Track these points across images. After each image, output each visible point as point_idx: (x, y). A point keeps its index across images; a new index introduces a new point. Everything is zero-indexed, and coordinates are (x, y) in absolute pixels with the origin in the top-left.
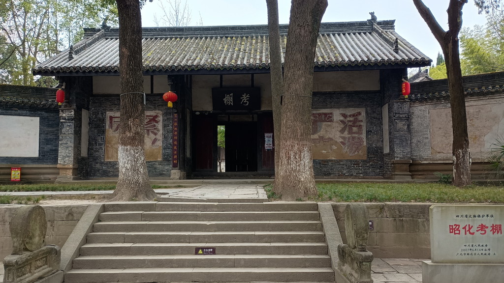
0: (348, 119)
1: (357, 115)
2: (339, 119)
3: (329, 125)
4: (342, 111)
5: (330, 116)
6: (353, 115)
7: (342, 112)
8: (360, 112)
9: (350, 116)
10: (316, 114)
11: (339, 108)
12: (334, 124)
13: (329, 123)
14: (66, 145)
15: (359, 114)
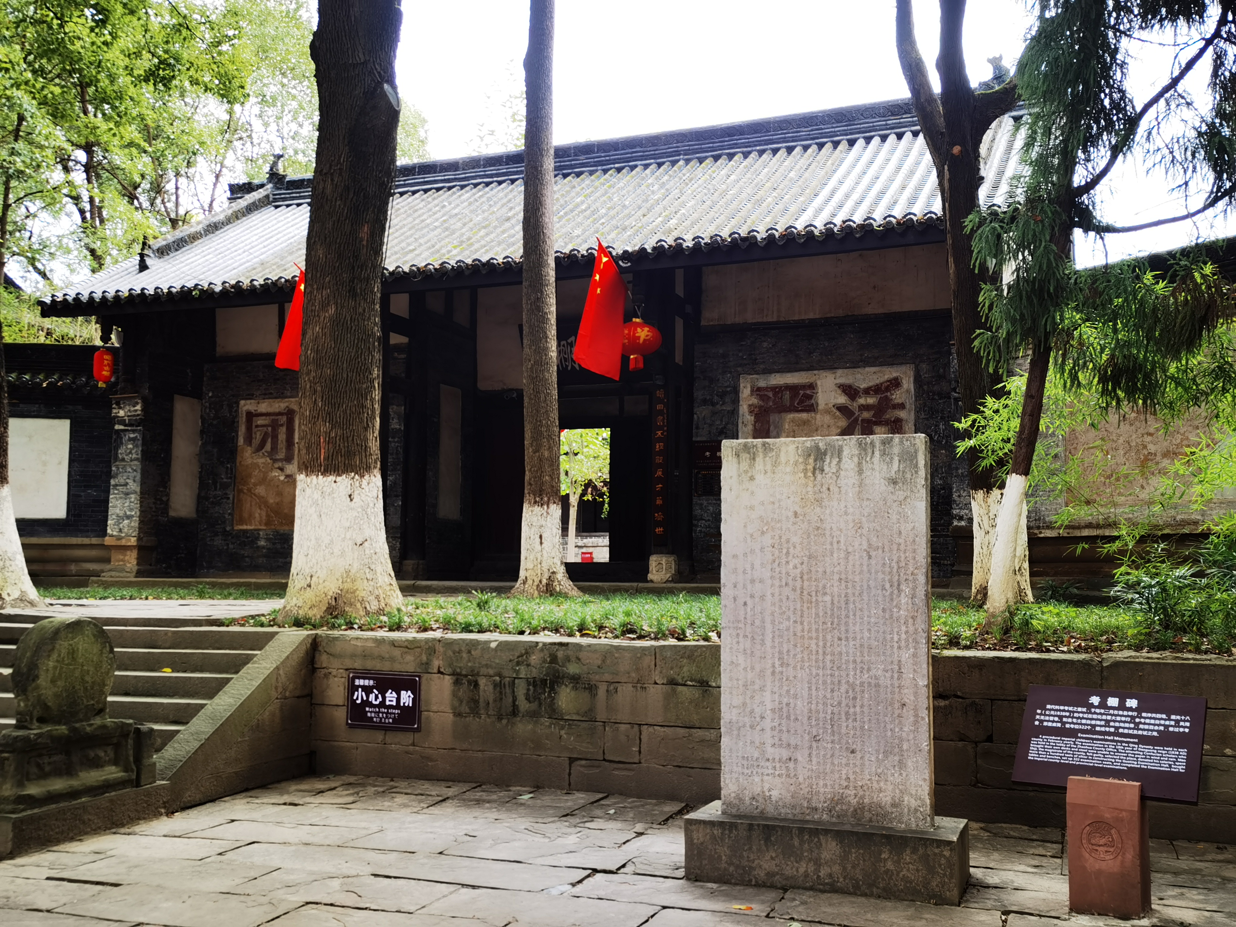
0: (862, 401)
1: (887, 389)
2: (833, 401)
3: (805, 423)
4: (844, 376)
5: (808, 392)
6: (876, 390)
7: (842, 381)
8: (896, 379)
9: (867, 391)
10: (766, 389)
11: (832, 368)
12: (820, 419)
13: (804, 416)
14: (124, 489)
15: (896, 383)
